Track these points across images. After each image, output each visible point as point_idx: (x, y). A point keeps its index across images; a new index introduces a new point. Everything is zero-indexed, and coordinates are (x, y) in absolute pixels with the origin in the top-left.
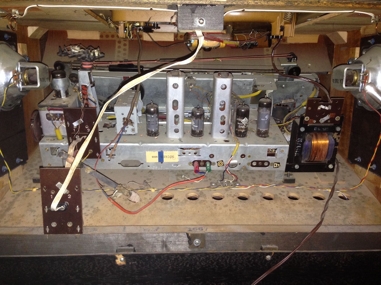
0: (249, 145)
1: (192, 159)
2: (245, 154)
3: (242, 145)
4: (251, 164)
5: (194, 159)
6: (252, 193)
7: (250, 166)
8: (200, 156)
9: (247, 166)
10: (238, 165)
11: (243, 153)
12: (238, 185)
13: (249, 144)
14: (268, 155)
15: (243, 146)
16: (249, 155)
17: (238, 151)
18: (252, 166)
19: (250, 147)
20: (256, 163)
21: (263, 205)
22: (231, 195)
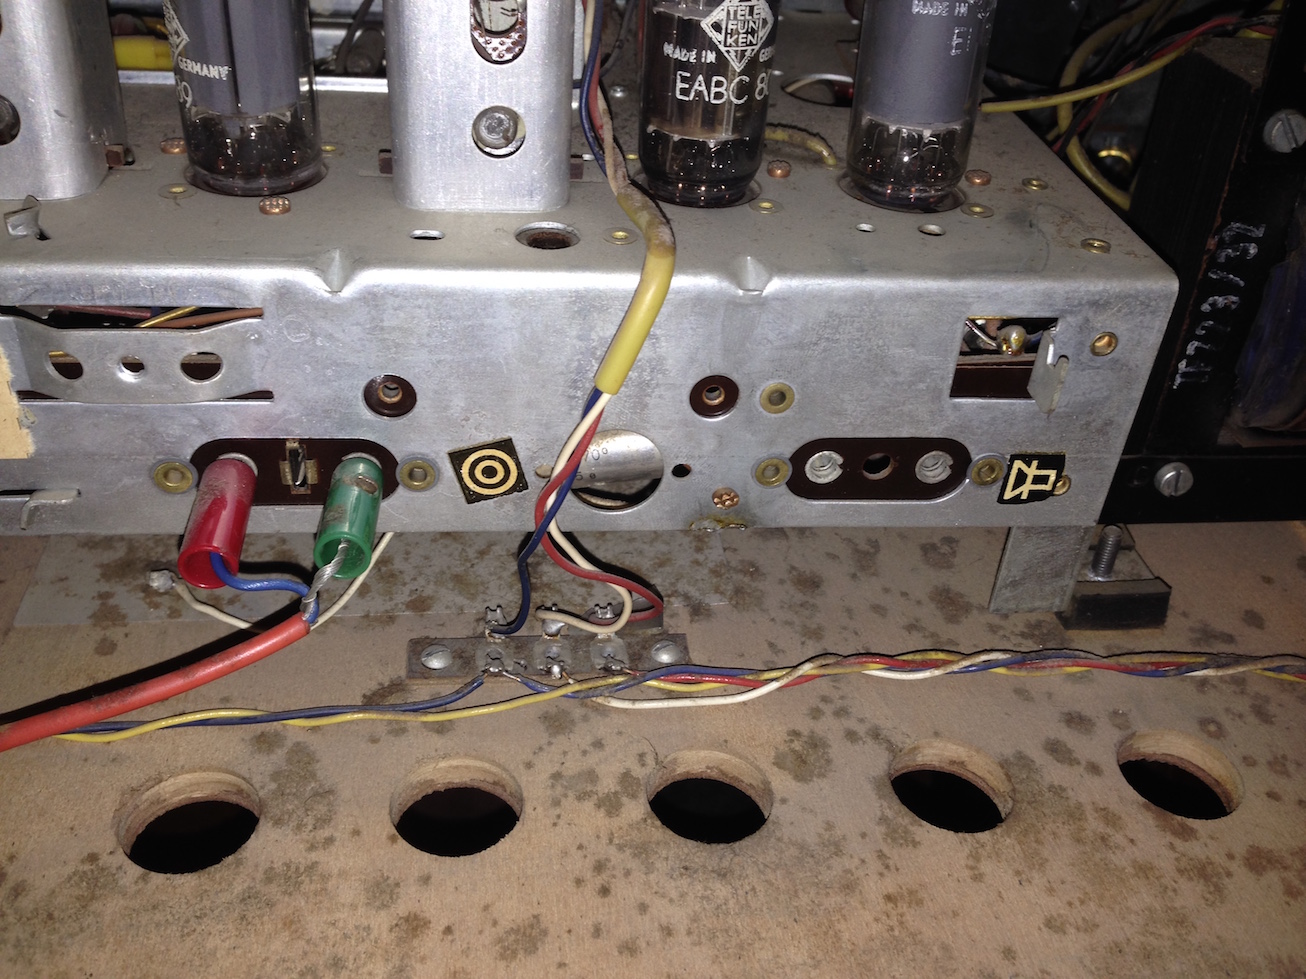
0: (776, 285)
1: (176, 430)
2: (735, 377)
3: (708, 282)
4: (787, 471)
5: (203, 427)
6: (797, 746)
7: (784, 489)
8: (266, 395)
9: (754, 492)
10: (668, 477)
11: (716, 365)
12: (665, 658)
13: (782, 270)
14: (966, 383)
15: (720, 293)
16: (771, 384)
17: (664, 347)
18: (801, 486)
19: (783, 298)
20: (840, 460)
21: (914, 898)
22: (591, 776)
